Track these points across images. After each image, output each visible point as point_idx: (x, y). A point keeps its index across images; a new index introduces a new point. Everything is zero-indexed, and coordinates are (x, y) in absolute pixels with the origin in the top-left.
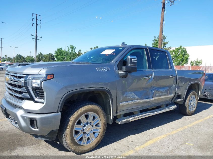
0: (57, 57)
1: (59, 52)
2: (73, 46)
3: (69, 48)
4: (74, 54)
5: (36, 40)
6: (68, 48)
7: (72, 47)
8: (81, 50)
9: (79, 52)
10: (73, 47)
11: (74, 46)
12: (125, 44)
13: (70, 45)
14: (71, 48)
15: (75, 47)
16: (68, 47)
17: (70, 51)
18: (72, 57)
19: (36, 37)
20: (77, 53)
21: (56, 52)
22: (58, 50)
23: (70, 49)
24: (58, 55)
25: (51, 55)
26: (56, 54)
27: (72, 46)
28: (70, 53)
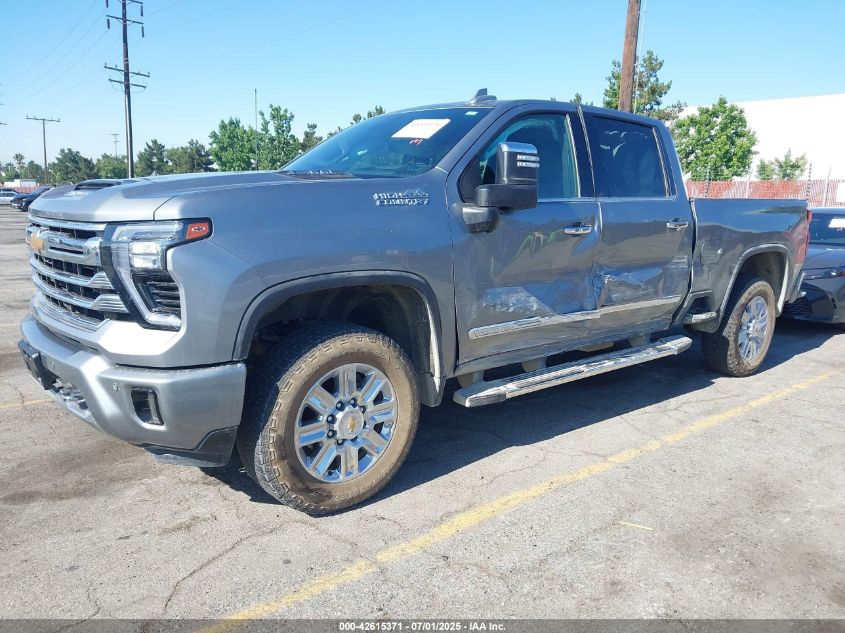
0: (220, 159)
1: (229, 137)
2: (283, 109)
3: (268, 117)
4: (287, 144)
5: (127, 87)
6: (264, 119)
7: (277, 114)
8: (314, 126)
9: (307, 134)
10: (282, 113)
11: (286, 111)
13: (271, 106)
14: (273, 117)
15: (288, 115)
16: (262, 114)
17: (273, 134)
18: (280, 154)
19: (127, 75)
20: (301, 139)
21: (214, 135)
22: (223, 127)
23: (272, 122)
24: (223, 149)
25: (198, 151)
26: (215, 145)
27: (277, 110)
28: (272, 140)
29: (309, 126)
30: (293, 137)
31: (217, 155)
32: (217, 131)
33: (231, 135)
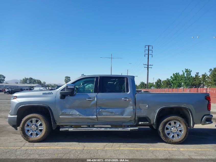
2: (189, 69)
3: (184, 72)
5: (148, 68)
6: (183, 72)
7: (187, 71)
8: (198, 73)
9: (196, 75)
10: (188, 70)
11: (189, 70)
13: (185, 69)
14: (186, 72)
16: (183, 71)
17: (186, 76)
18: (188, 81)
19: (148, 66)
20: (194, 76)
21: (171, 77)
22: (174, 75)
23: (185, 73)
24: (174, 80)
25: (169, 81)
26: (171, 79)
27: (187, 70)
28: (185, 77)
29: (197, 73)
30: (191, 76)
31: (172, 82)
32: (173, 76)
33: (176, 76)
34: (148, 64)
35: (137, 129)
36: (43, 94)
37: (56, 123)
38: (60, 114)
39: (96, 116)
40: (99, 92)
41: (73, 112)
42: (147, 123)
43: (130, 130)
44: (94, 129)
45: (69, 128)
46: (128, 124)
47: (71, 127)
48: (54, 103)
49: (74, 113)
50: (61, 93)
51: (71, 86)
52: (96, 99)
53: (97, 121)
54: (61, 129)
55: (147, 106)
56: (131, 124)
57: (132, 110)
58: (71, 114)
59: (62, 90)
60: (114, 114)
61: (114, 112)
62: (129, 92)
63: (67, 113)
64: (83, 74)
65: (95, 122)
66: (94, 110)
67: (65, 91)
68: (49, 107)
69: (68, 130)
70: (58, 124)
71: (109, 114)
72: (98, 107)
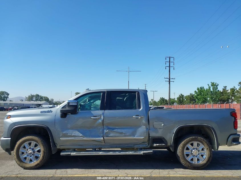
0: (197, 98)
1: (200, 92)
2: (215, 83)
3: (210, 86)
4: (217, 92)
5: (169, 82)
6: (209, 86)
7: (213, 84)
8: (226, 87)
9: (223, 89)
10: (215, 84)
11: (216, 83)
12: (89, 89)
13: (211, 82)
14: (212, 85)
15: (217, 84)
16: (208, 85)
17: (212, 90)
18: (214, 96)
20: (221, 90)
21: (195, 92)
22: (198, 89)
24: (198, 95)
25: (192, 96)
26: (196, 94)
27: (213, 83)
28: (211, 92)
29: (224, 87)
30: (218, 90)
31: (196, 97)
32: (197, 91)
33: (201, 90)
34: (170, 77)
35: (151, 152)
36: (41, 113)
37: (56, 146)
38: (61, 135)
39: (103, 137)
40: (106, 109)
41: (75, 134)
42: (163, 144)
43: (143, 153)
44: (101, 153)
45: (71, 152)
46: (141, 146)
47: (74, 150)
48: (54, 122)
49: (77, 134)
50: (61, 111)
51: (73, 103)
52: (102, 117)
53: (104, 144)
54: (62, 154)
55: (162, 125)
56: (144, 146)
57: (145, 129)
58: (73, 135)
59: (63, 108)
60: (123, 134)
61: (124, 132)
62: (141, 109)
63: (68, 134)
64: (88, 89)
65: (101, 145)
66: (101, 131)
67: (66, 108)
68: (48, 128)
69: (70, 154)
70: (58, 147)
71: (118, 135)
72: (104, 126)
